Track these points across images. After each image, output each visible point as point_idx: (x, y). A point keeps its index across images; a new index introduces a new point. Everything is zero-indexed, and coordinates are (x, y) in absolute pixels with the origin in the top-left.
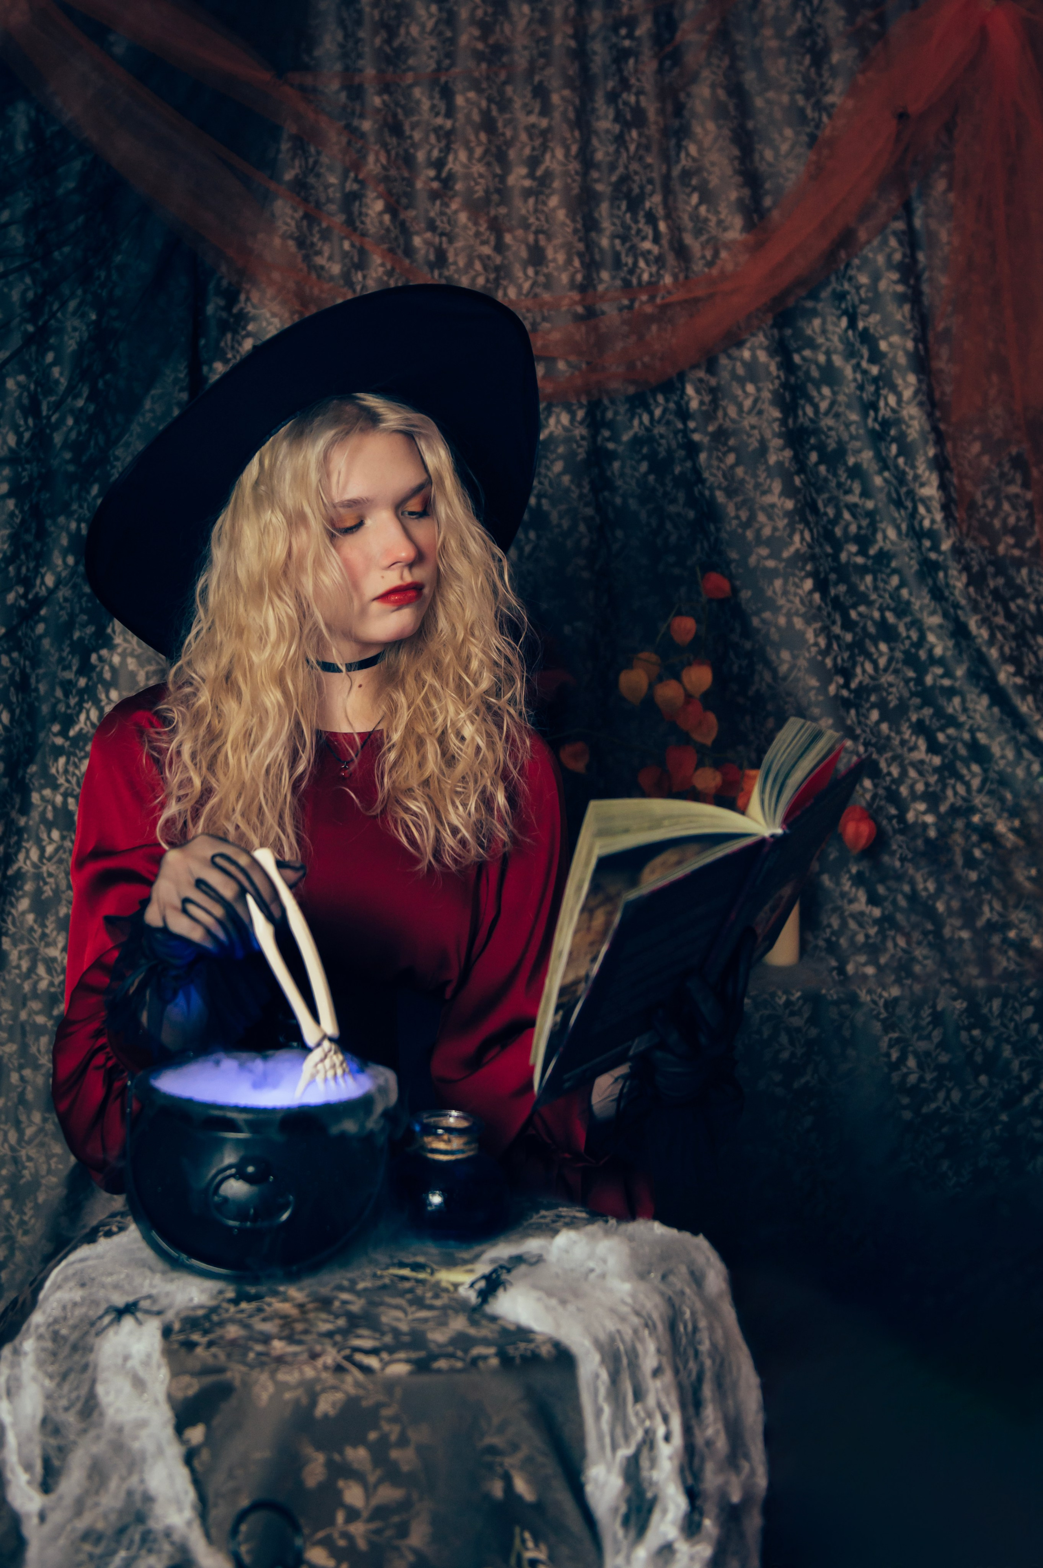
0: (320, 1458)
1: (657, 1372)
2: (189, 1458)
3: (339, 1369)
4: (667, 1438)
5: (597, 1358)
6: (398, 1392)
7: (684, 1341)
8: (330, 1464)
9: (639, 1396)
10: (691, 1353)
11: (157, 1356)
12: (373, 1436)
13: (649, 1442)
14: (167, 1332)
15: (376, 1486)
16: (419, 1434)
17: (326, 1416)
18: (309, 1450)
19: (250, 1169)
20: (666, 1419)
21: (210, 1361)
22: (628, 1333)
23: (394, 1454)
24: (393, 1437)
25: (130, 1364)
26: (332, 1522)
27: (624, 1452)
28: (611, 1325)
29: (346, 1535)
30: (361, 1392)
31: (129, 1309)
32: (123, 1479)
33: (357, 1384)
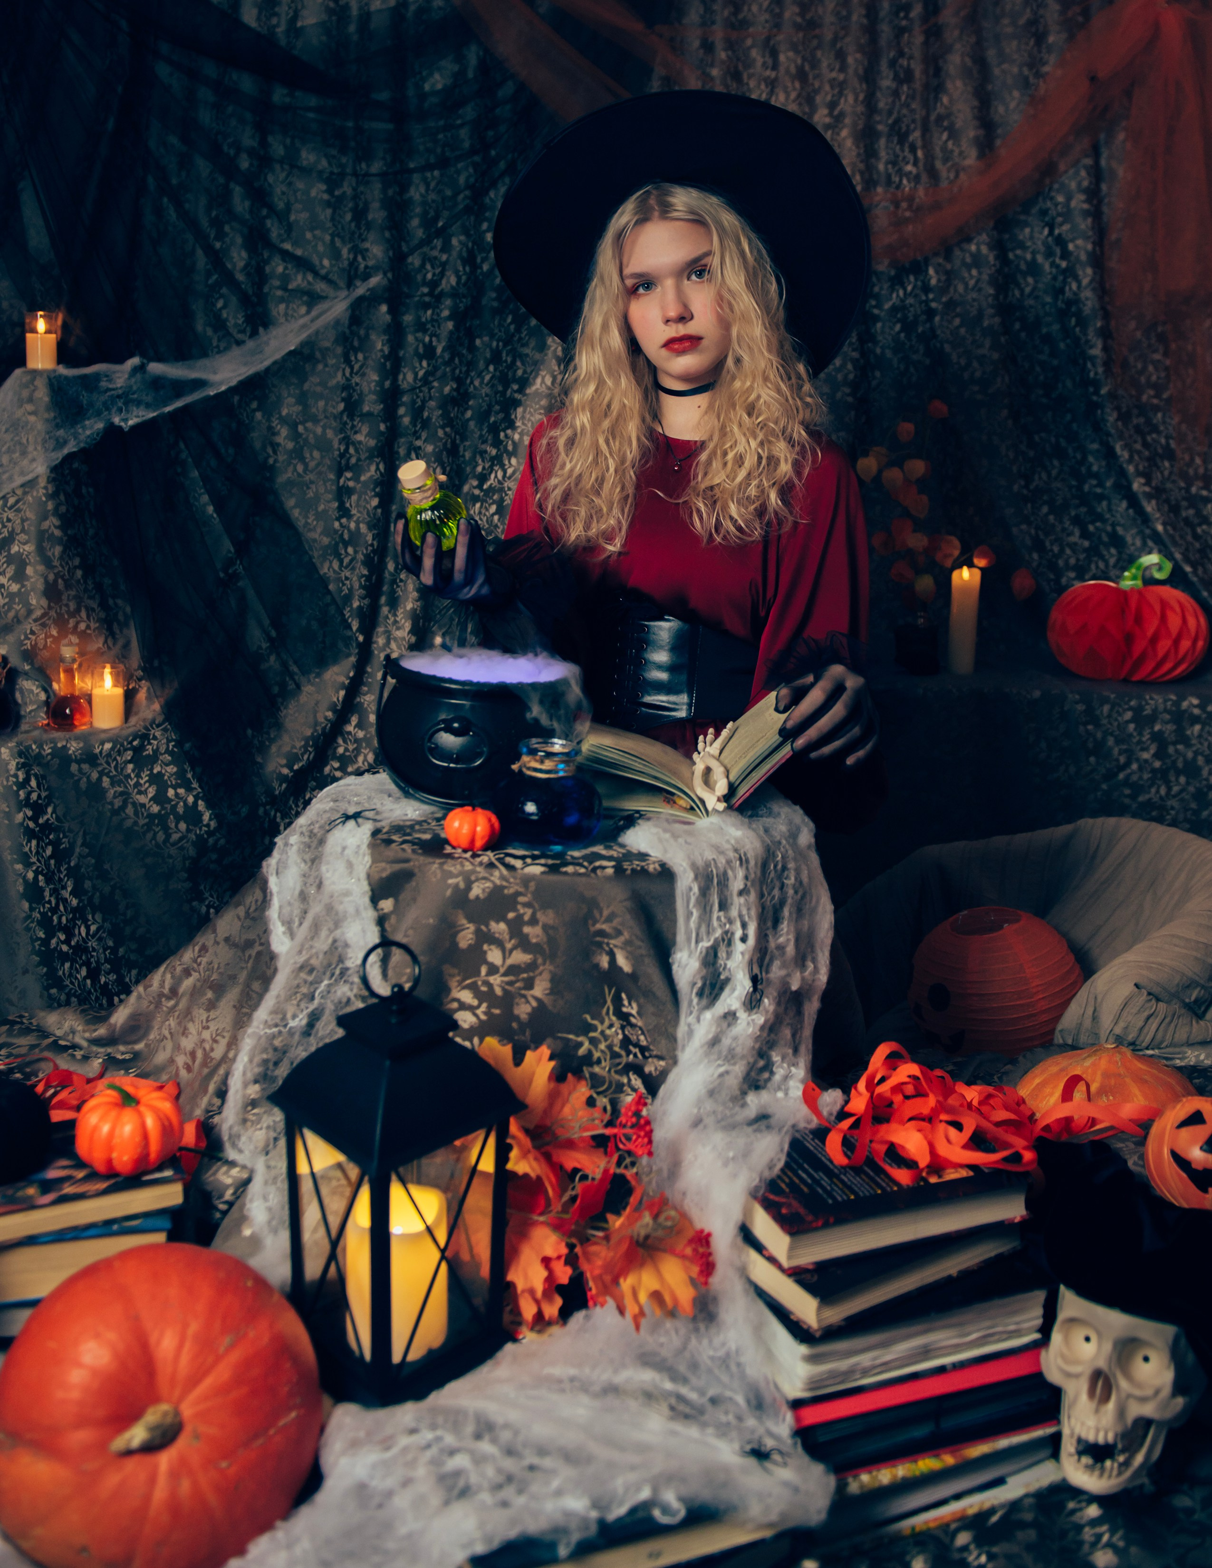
0: (472, 927)
1: (741, 893)
2: (381, 921)
3: (491, 865)
4: (744, 939)
5: (691, 875)
6: (532, 885)
7: (772, 875)
8: (478, 932)
9: (724, 906)
10: (778, 884)
11: (364, 847)
12: (511, 915)
13: (727, 940)
14: (375, 833)
15: (511, 951)
16: (547, 917)
17: (477, 897)
18: (464, 921)
19: (456, 725)
20: (744, 926)
21: (401, 855)
22: (722, 861)
23: (527, 930)
24: (526, 918)
25: (347, 852)
26: (478, 973)
27: (706, 944)
28: (709, 855)
29: (487, 983)
30: (505, 884)
31: (356, 816)
32: (331, 931)
33: (502, 877)
